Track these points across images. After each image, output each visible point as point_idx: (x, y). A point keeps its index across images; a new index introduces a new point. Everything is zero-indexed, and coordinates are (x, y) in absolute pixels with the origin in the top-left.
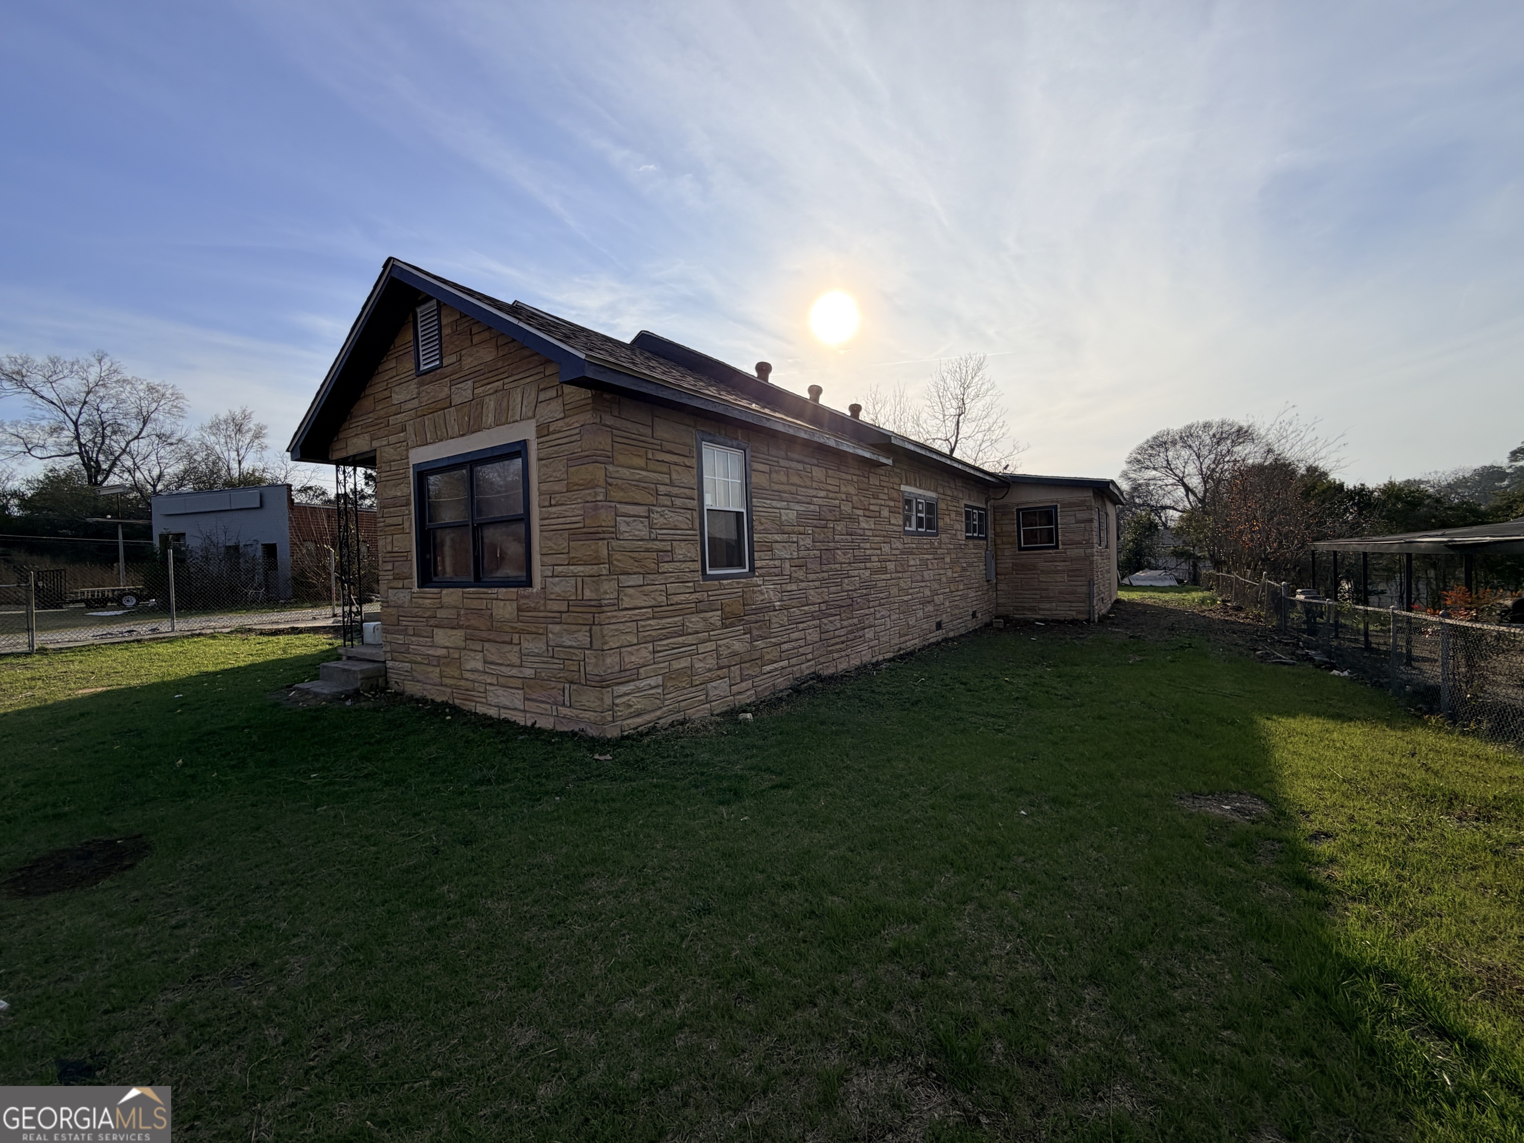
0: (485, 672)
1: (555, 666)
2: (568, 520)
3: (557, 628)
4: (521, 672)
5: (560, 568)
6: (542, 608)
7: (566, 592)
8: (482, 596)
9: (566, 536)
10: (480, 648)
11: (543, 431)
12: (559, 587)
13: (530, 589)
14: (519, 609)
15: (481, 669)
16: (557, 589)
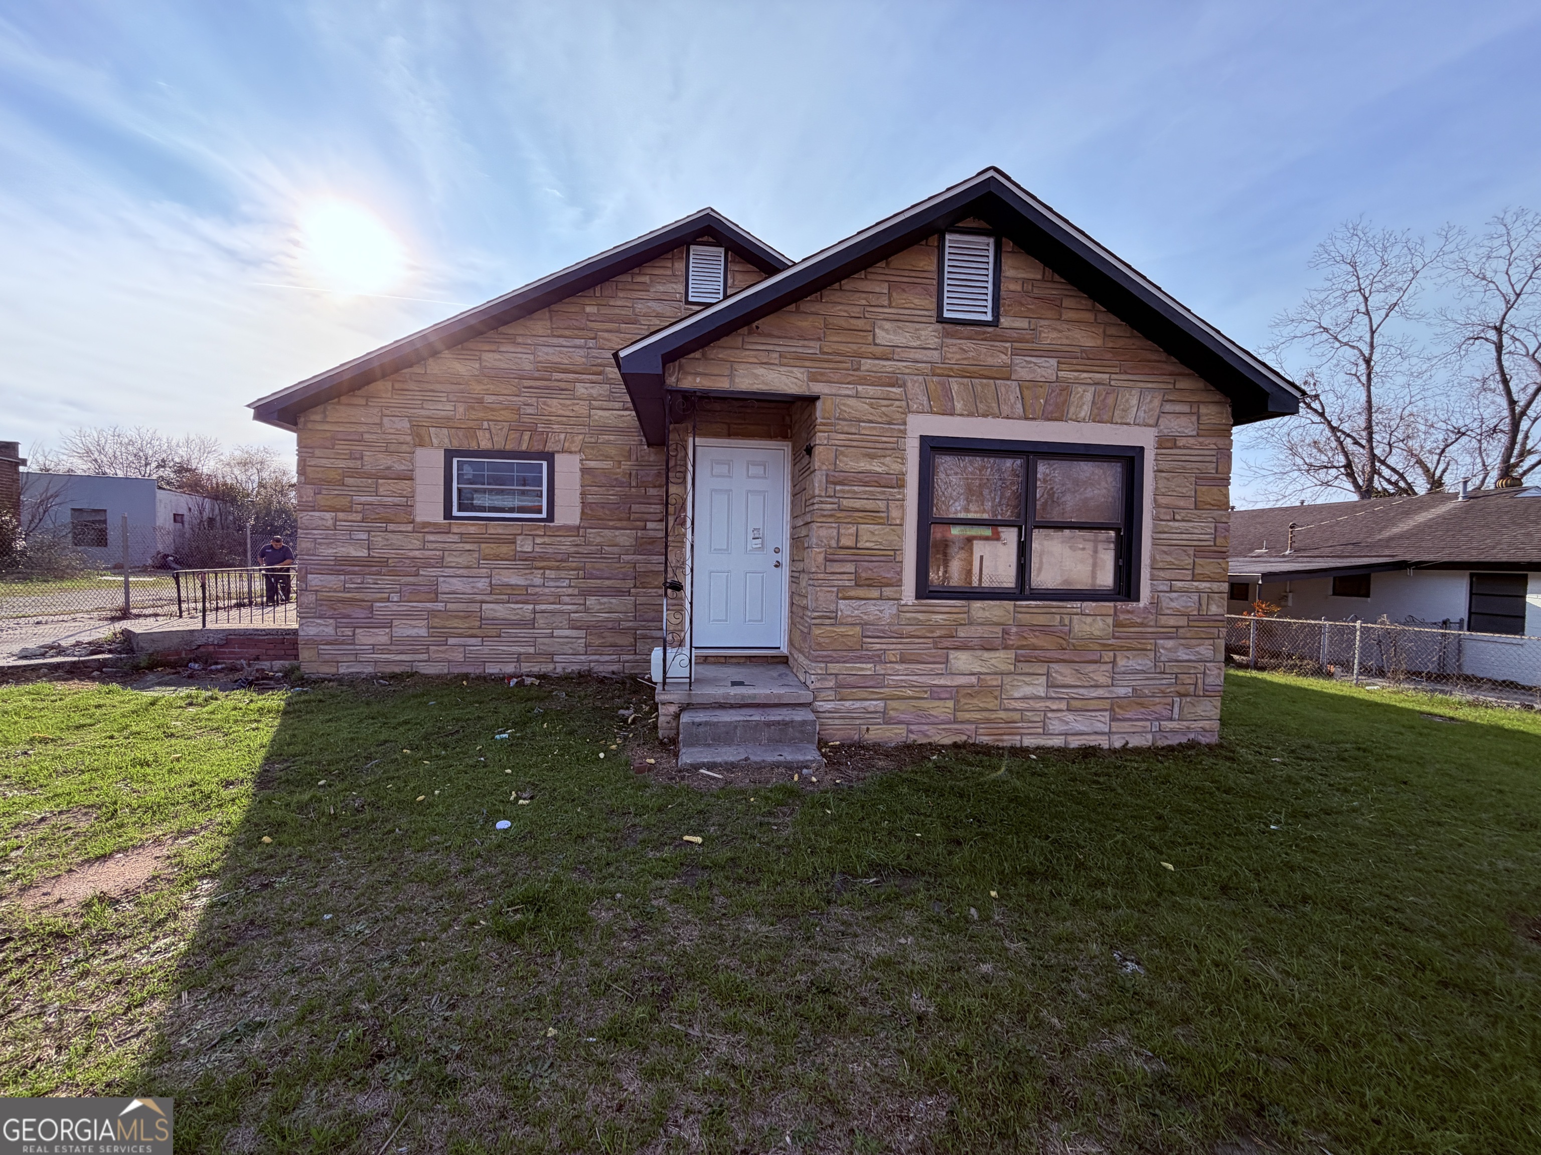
0: (1048, 698)
1: (1164, 682)
2: (1195, 537)
3: (1170, 644)
4: (1110, 692)
5: (1179, 584)
6: (1152, 623)
7: (1188, 607)
8: (1054, 610)
9: (1192, 553)
10: (1044, 671)
11: (1165, 443)
12: (1177, 602)
13: (1135, 604)
14: (1117, 624)
15: (1043, 695)
16: (1173, 604)
